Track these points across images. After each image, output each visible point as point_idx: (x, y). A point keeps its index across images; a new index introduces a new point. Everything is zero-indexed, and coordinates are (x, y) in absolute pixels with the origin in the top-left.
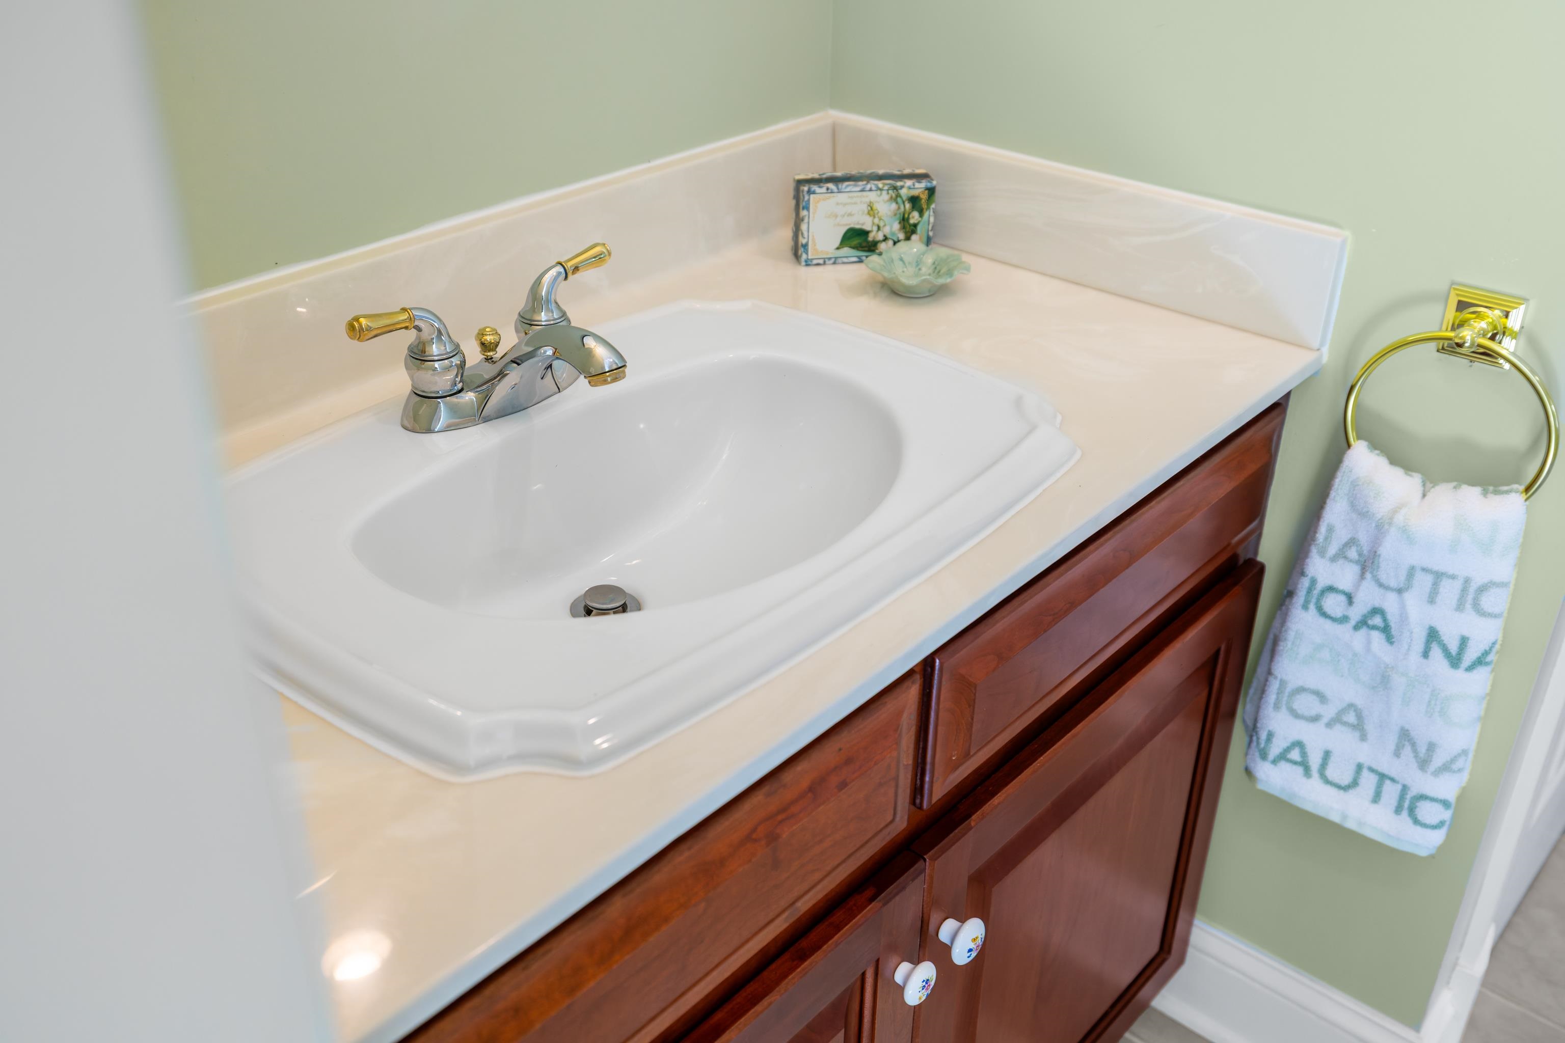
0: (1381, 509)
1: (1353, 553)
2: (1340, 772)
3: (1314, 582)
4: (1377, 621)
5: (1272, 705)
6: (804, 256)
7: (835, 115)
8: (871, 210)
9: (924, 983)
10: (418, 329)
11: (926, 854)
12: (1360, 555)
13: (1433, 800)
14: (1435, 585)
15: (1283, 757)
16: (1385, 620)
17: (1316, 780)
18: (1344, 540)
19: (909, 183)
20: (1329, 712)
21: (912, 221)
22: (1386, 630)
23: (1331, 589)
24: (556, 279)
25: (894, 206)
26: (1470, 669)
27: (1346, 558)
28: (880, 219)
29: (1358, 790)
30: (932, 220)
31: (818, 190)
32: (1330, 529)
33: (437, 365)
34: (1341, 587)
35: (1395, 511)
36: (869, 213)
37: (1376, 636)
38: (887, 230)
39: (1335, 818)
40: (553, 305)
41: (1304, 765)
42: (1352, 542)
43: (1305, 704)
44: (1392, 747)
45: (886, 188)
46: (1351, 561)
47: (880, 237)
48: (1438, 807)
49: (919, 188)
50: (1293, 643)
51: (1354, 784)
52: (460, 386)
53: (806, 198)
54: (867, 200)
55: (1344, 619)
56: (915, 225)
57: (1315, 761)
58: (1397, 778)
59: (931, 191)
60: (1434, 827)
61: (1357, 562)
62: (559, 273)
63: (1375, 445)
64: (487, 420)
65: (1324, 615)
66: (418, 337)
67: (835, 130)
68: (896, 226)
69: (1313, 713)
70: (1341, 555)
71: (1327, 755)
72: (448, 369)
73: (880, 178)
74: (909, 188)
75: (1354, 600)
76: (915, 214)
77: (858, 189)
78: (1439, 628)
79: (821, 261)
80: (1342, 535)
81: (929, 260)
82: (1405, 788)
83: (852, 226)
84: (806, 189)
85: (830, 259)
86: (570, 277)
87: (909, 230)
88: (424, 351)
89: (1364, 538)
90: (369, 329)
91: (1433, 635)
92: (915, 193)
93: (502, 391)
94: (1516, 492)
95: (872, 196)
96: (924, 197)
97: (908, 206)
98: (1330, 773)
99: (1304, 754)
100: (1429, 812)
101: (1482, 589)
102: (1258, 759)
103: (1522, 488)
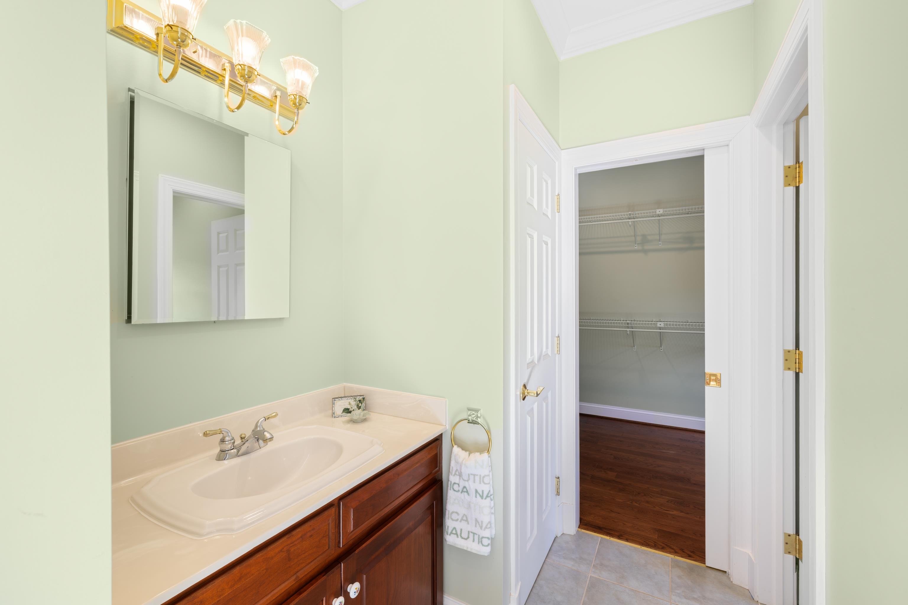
0: (460, 460)
1: (457, 473)
2: (465, 535)
3: (451, 482)
4: (465, 490)
5: (447, 518)
6: (334, 416)
7: (345, 384)
8: (350, 404)
9: (340, 603)
10: (223, 434)
11: (341, 562)
12: (459, 473)
13: (485, 538)
14: (474, 478)
15: (451, 533)
16: (466, 489)
17: (460, 538)
18: (455, 470)
19: (358, 397)
20: (460, 518)
21: (359, 406)
22: (467, 492)
23: (455, 483)
24: (263, 421)
25: (355, 402)
26: (485, 499)
27: (456, 474)
28: (352, 406)
29: (470, 538)
30: (364, 405)
31: (337, 400)
32: (452, 468)
33: (227, 442)
34: (457, 483)
35: (463, 461)
36: (349, 405)
37: (466, 494)
38: (354, 408)
39: (465, 549)
40: (261, 426)
41: (456, 534)
42: (457, 470)
43: (454, 516)
44: (474, 525)
45: (353, 398)
46: (457, 475)
47: (352, 410)
48: (487, 539)
49: (361, 398)
50: (449, 500)
51: (468, 537)
52: (232, 448)
53: (334, 401)
54: (349, 401)
55: (459, 491)
56: (360, 407)
57: (459, 533)
58: (477, 533)
59: (364, 398)
60: (487, 546)
61: (458, 475)
62: (264, 419)
63: (459, 446)
64: (239, 456)
65: (454, 490)
66: (223, 436)
67: (344, 387)
68: (356, 407)
69: (456, 519)
70: (455, 474)
71: (461, 530)
72: (230, 443)
73: (352, 396)
74: (358, 398)
75: (460, 485)
76: (360, 404)
77: (346, 399)
78: (477, 489)
79: (338, 417)
80: (455, 469)
81: (362, 414)
82: (479, 535)
83: (345, 408)
84: (334, 400)
85: (340, 416)
86: (267, 420)
87: (359, 408)
88: (224, 439)
89: (458, 468)
90: (209, 434)
91: (476, 491)
92: (360, 399)
93: (244, 449)
94: (486, 452)
95: (350, 400)
96: (362, 400)
97: (358, 402)
98: (463, 535)
99: (456, 531)
100: (486, 542)
101: (484, 477)
102: (446, 535)
103: (487, 451)
